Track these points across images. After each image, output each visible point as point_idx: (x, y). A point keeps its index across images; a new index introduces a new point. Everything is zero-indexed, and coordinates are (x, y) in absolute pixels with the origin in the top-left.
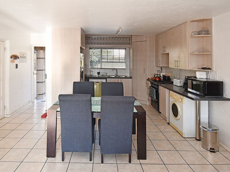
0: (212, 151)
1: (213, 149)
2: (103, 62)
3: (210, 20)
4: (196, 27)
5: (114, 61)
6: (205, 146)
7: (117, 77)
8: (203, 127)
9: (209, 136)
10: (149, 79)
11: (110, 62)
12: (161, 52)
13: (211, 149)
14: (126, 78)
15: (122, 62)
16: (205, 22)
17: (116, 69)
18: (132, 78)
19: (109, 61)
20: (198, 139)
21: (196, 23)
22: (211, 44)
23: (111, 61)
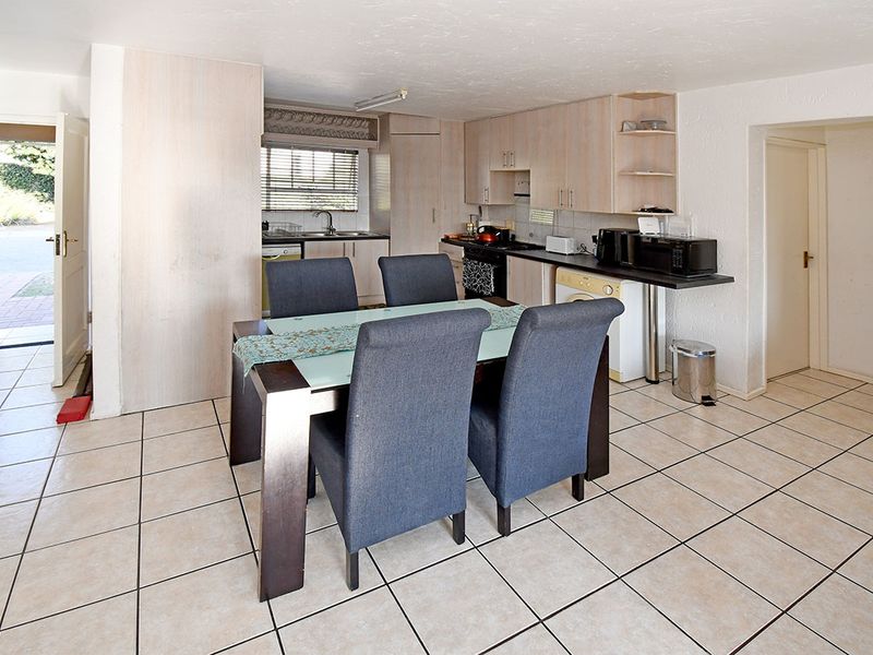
0: (708, 401)
1: (708, 398)
2: (276, 189)
3: (673, 97)
4: (630, 111)
5: (313, 186)
6: (684, 395)
7: (330, 235)
8: (679, 349)
9: (696, 370)
10: (447, 237)
11: (300, 190)
12: (490, 166)
13: (704, 398)
14: (362, 237)
15: (344, 192)
16: (651, 100)
17: (327, 212)
18: (389, 238)
19: (296, 185)
20: (653, 379)
21: (629, 100)
22: (674, 153)
23: (306, 186)
